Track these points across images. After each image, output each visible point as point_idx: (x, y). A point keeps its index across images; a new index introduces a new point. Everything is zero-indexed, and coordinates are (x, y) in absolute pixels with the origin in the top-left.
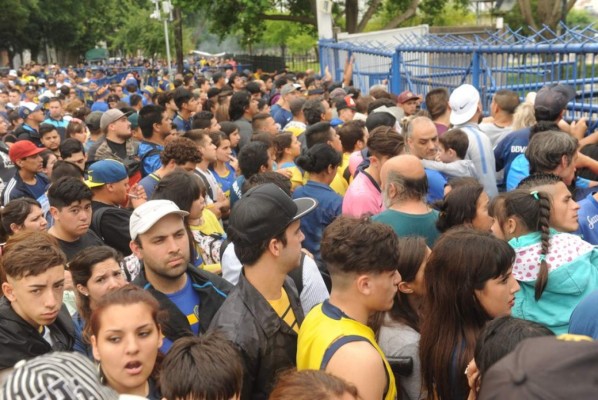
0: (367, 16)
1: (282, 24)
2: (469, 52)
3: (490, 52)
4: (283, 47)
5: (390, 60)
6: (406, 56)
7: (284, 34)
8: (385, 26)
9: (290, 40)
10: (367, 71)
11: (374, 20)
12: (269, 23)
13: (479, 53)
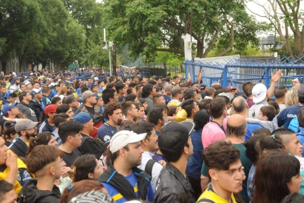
0: (208, 50)
1: (165, 53)
2: (263, 68)
3: (274, 68)
4: (165, 65)
5: (221, 71)
6: (230, 70)
7: (165, 58)
8: (217, 55)
9: (169, 61)
10: (210, 76)
11: (212, 52)
12: (158, 53)
13: (269, 68)
